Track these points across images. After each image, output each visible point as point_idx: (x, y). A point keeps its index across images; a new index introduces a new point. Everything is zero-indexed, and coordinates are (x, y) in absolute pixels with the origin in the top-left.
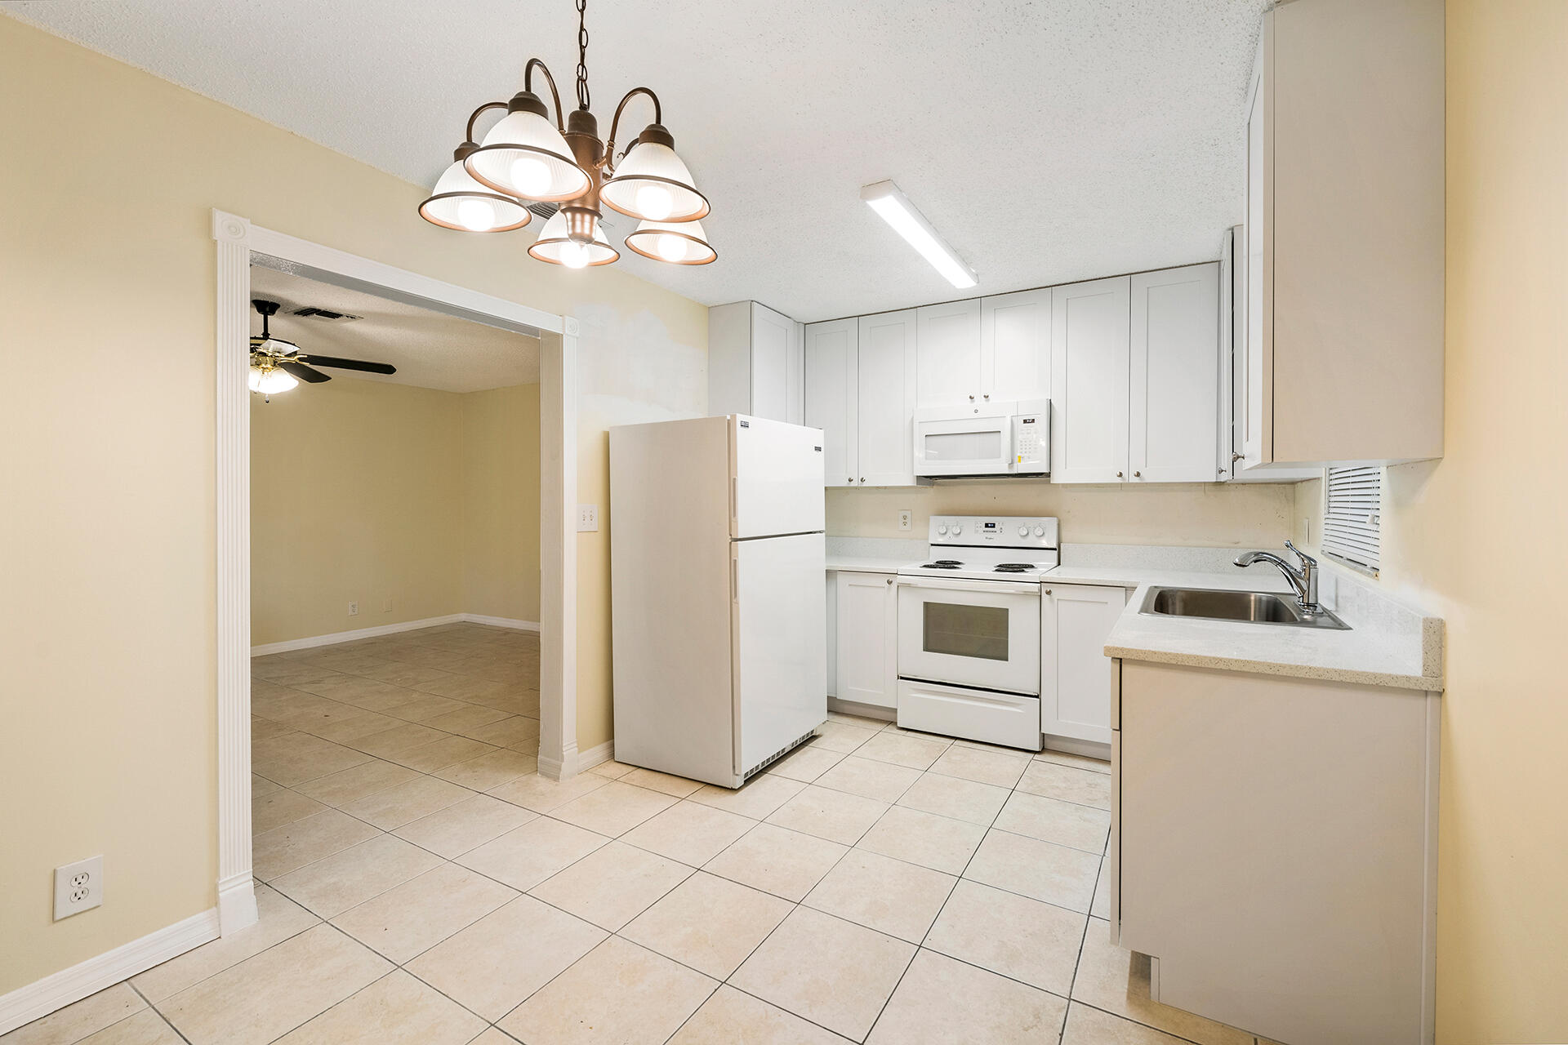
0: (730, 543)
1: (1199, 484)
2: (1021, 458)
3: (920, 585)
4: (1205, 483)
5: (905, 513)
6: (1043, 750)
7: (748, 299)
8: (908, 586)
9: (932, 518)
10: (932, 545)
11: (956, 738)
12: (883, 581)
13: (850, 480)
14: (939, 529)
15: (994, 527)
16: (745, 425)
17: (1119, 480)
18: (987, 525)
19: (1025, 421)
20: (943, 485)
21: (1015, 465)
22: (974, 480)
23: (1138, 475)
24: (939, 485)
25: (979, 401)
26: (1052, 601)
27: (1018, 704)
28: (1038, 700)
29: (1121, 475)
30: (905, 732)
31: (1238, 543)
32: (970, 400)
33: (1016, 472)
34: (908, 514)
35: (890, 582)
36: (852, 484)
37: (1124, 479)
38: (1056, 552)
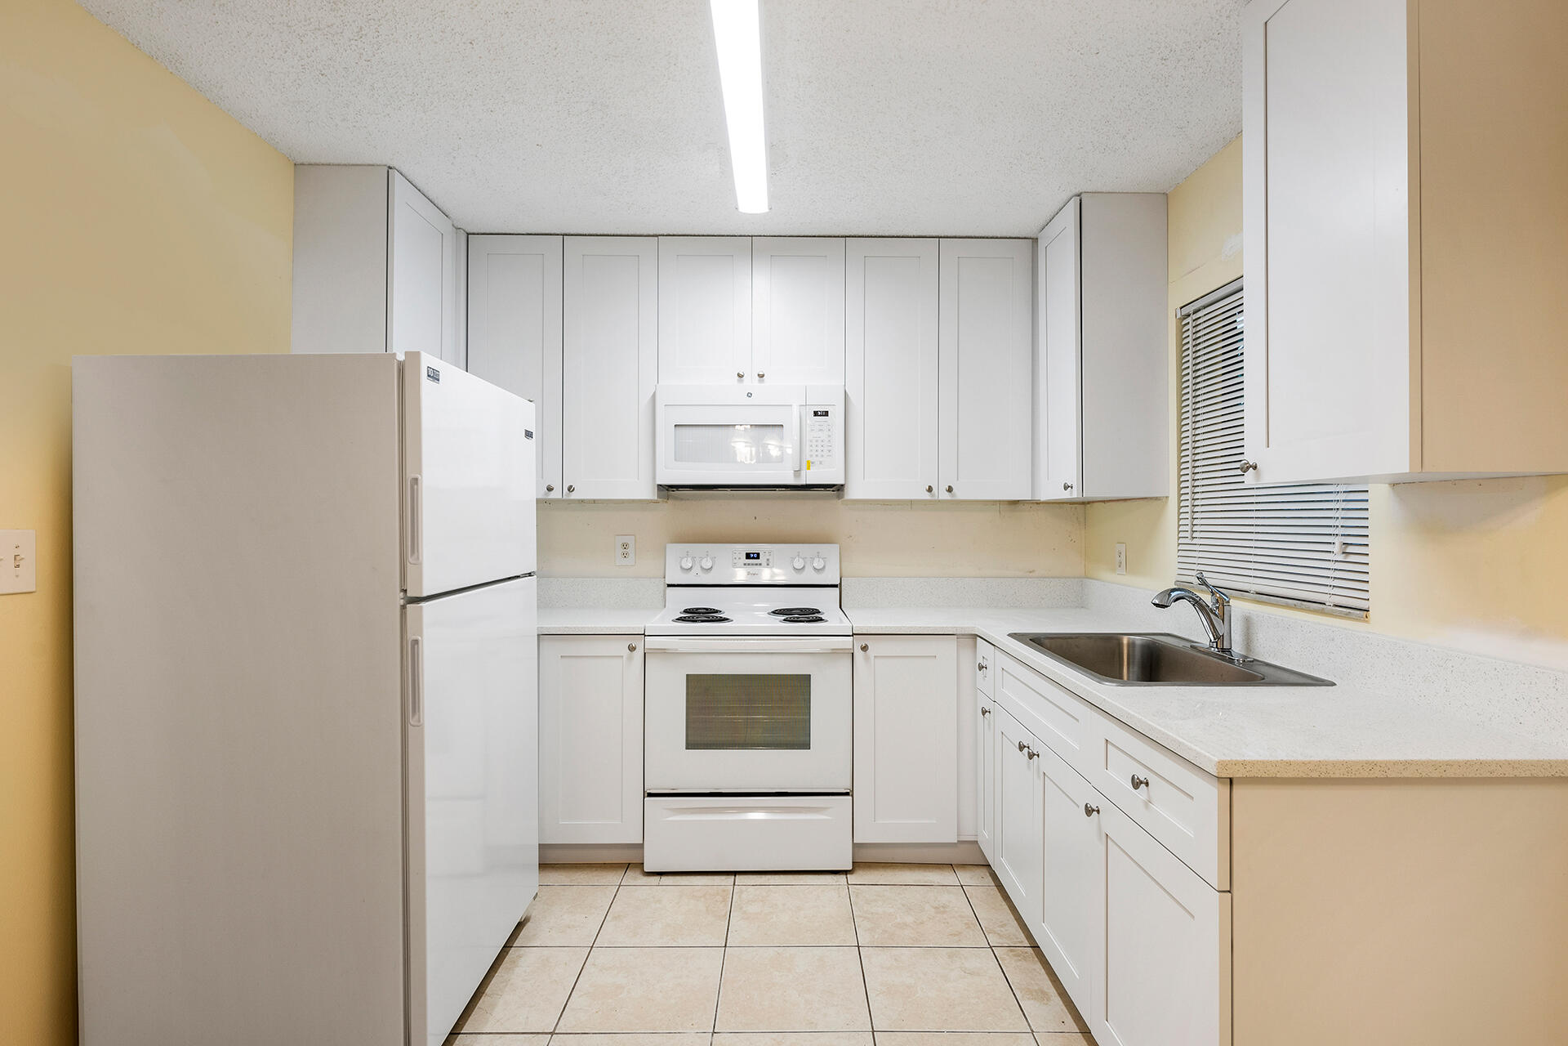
0: (403, 607)
1: (994, 502)
2: (809, 464)
3: (680, 650)
4: (1000, 501)
5: (626, 539)
6: (857, 865)
7: (384, 163)
8: (663, 652)
9: (670, 547)
10: (669, 586)
11: (735, 873)
12: (621, 647)
13: (550, 489)
14: (680, 562)
15: (758, 558)
16: (434, 376)
17: (927, 496)
18: (748, 556)
19: (816, 414)
20: (682, 499)
21: (803, 473)
22: (729, 492)
23: (950, 490)
24: (676, 498)
25: (751, 382)
26: (867, 659)
27: (825, 809)
28: (850, 798)
29: (930, 489)
30: (657, 878)
31: (1033, 571)
32: (737, 378)
33: (804, 483)
34: (629, 540)
35: (632, 649)
36: (553, 495)
37: (933, 496)
38: (837, 589)
